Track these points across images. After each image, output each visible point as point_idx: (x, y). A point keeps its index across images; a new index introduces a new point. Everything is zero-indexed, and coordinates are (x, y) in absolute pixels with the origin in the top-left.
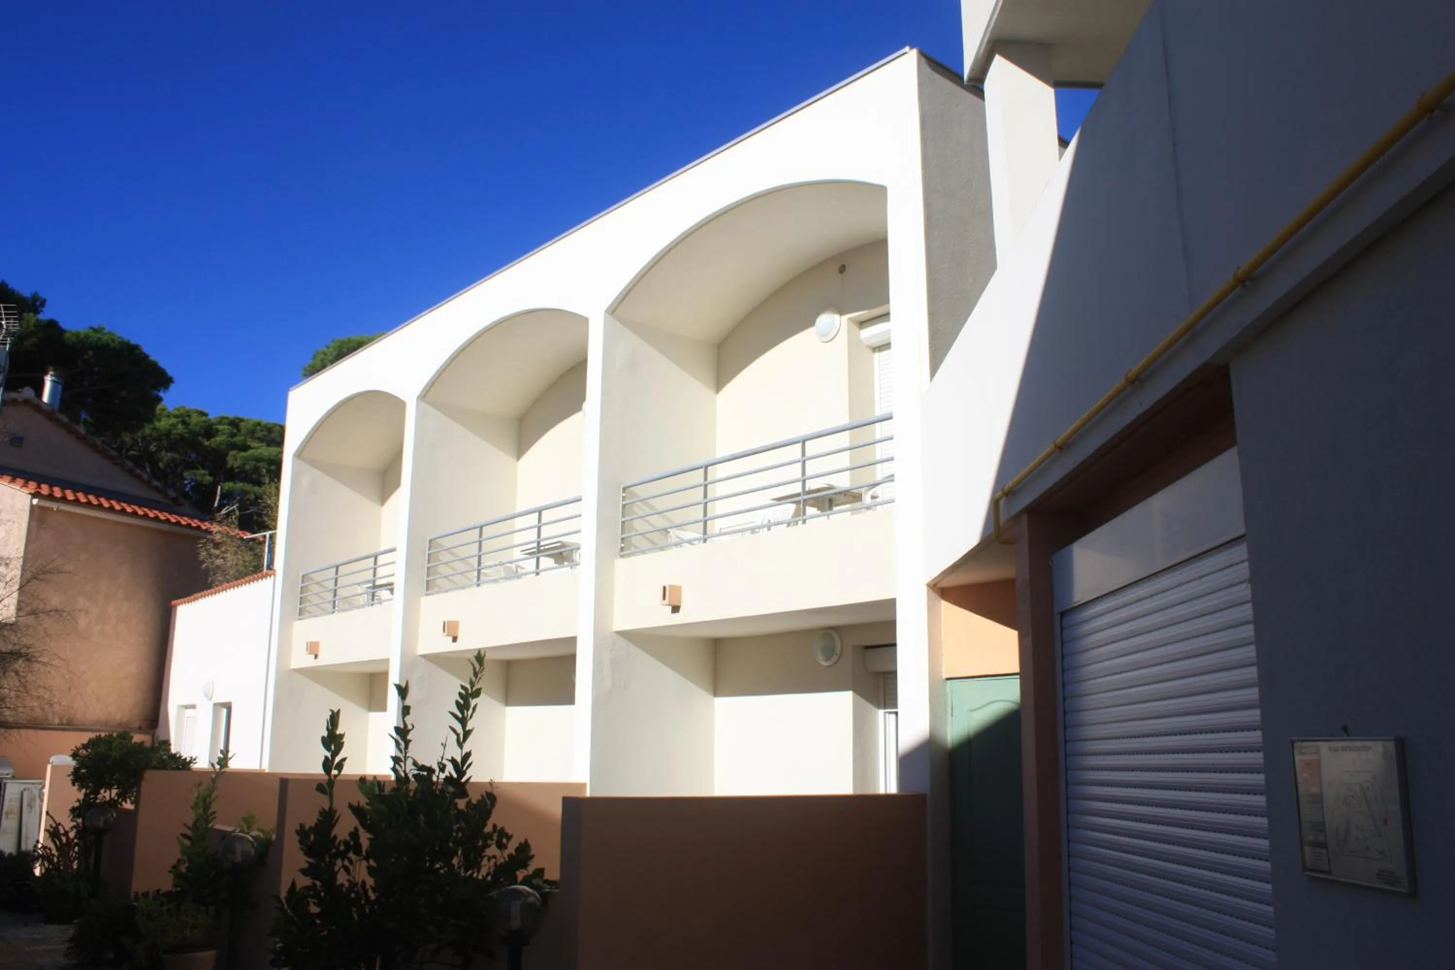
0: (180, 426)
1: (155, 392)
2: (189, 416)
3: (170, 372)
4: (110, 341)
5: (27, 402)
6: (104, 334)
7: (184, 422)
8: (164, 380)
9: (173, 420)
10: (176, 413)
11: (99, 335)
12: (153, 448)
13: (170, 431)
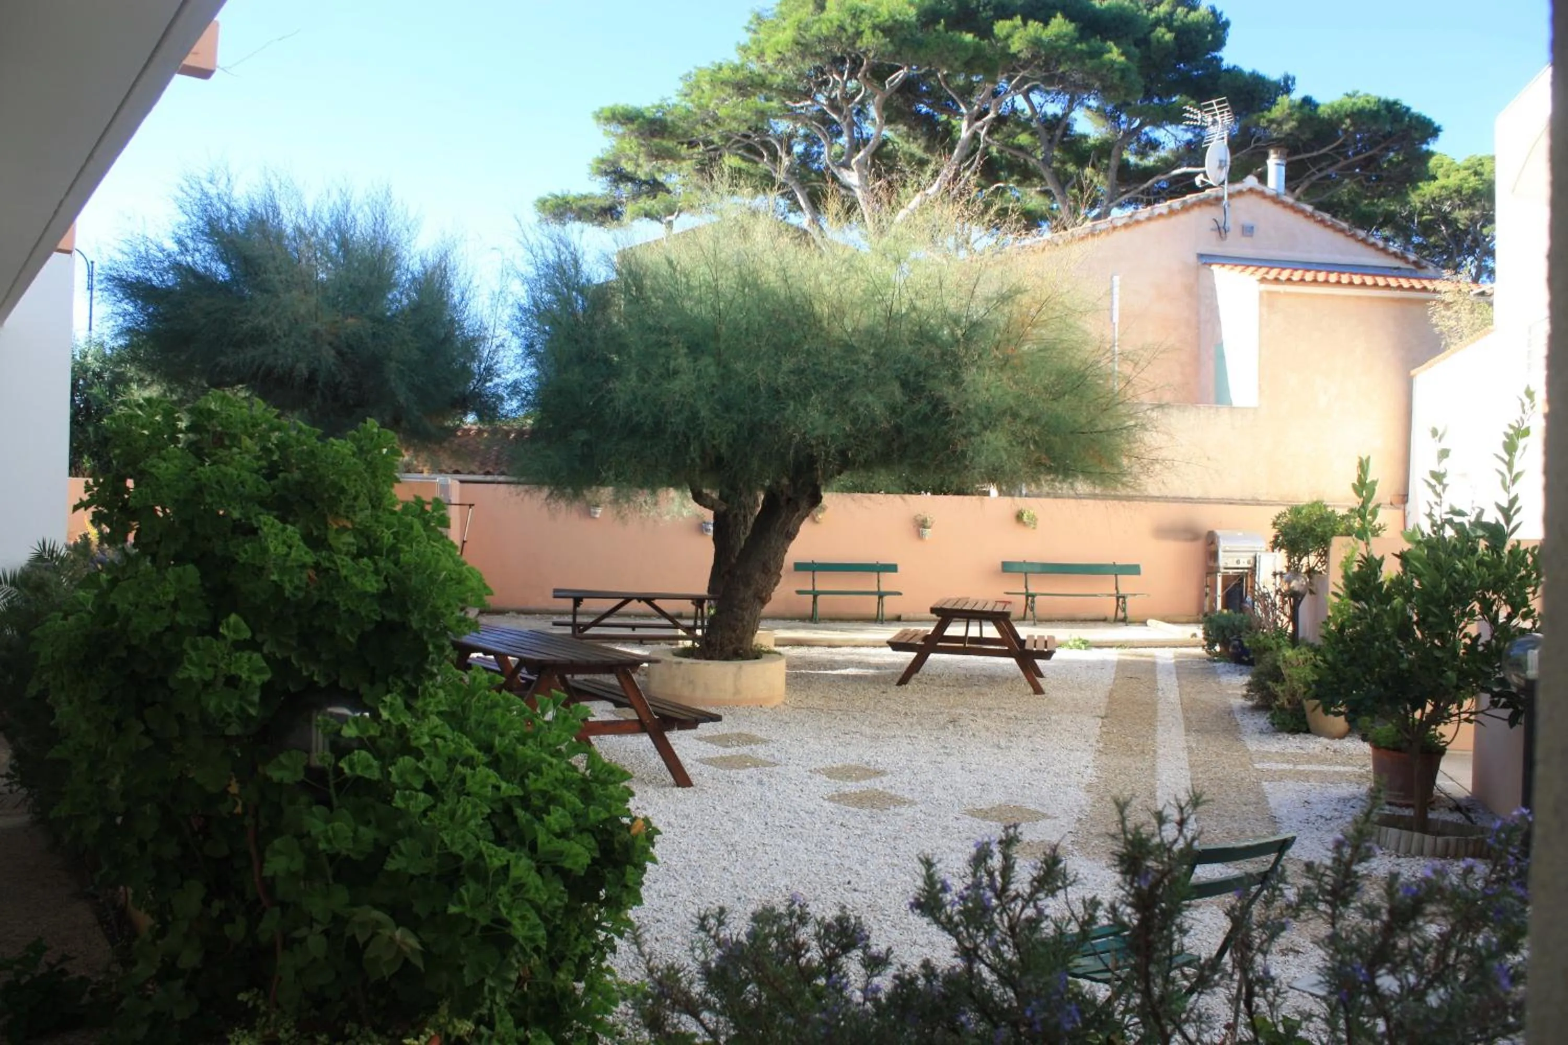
0: (1472, 178)
1: (1424, 147)
2: (1482, 164)
3: (1437, 122)
4: (1365, 104)
5: (1251, 190)
6: (1359, 98)
7: (1476, 173)
8: (1429, 130)
9: (1464, 174)
10: (1467, 164)
11: (1354, 100)
12: (1446, 208)
13: (1461, 187)
